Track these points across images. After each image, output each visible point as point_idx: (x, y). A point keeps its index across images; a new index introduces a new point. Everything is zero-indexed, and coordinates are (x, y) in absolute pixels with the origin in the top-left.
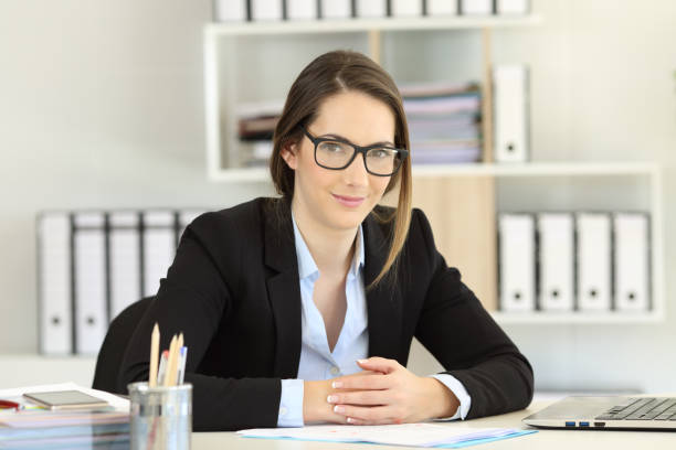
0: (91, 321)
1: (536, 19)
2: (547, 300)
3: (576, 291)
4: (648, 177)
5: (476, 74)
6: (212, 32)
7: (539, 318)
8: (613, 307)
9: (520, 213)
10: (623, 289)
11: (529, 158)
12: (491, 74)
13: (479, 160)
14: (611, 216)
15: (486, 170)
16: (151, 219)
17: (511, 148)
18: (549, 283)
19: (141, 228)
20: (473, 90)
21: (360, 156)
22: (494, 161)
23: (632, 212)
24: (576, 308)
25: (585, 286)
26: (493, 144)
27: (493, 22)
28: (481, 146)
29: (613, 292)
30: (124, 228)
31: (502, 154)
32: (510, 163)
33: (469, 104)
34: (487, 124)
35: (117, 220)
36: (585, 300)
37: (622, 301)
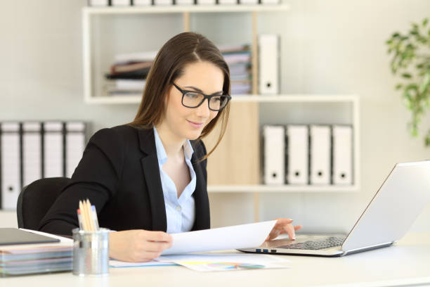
0: (11, 189)
1: (284, 7)
2: (292, 178)
3: (309, 173)
4: (351, 104)
5: (248, 39)
6: (87, 12)
7: (287, 188)
8: (332, 182)
9: (277, 125)
10: (338, 172)
11: (280, 92)
12: (257, 39)
13: (250, 92)
14: (331, 127)
15: (254, 98)
16: (48, 127)
17: (269, 85)
18: (293, 168)
19: (42, 132)
20: (246, 49)
21: (206, 100)
22: (259, 93)
23: (343, 125)
24: (309, 183)
25: (315, 170)
26: (259, 83)
27: (258, 8)
28: (251, 84)
29: (332, 173)
30: (32, 132)
31: (263, 88)
32: (269, 95)
33: (244, 58)
34: (255, 70)
35: (27, 127)
36: (315, 178)
37: (337, 178)
